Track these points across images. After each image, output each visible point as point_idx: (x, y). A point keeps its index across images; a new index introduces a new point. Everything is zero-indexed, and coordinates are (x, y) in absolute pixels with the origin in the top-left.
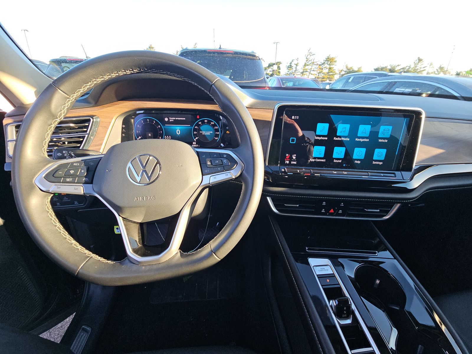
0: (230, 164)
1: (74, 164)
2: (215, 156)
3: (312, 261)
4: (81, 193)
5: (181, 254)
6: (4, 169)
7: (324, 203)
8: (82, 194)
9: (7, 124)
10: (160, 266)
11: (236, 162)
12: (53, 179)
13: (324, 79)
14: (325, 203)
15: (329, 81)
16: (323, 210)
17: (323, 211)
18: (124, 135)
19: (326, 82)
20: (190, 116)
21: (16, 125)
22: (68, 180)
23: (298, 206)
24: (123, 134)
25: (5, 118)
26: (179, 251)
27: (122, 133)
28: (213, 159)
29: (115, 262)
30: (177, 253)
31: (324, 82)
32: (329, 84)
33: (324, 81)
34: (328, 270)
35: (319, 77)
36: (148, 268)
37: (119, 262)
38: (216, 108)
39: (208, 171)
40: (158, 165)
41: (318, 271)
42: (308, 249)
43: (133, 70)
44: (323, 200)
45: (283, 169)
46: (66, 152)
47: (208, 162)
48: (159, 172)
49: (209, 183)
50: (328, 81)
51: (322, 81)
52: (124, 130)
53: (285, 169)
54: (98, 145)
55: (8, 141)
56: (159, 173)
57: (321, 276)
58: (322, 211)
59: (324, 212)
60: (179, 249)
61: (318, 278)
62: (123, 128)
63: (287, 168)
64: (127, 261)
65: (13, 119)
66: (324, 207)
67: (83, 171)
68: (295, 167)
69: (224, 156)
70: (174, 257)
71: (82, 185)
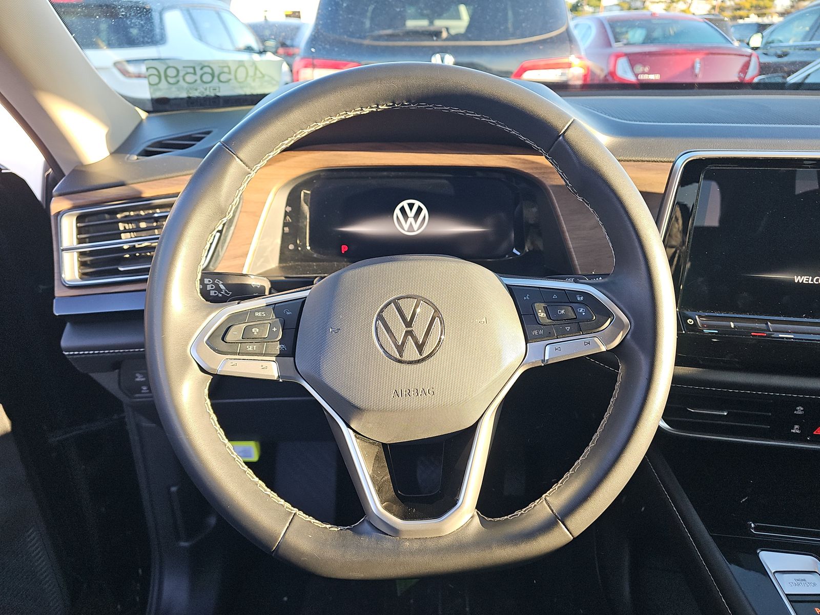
0: (594, 318)
1: (257, 314)
2: (555, 296)
3: (771, 560)
4: (274, 376)
5: (482, 521)
6: (52, 311)
7: (800, 410)
8: (275, 379)
9: (58, 213)
10: (443, 542)
11: (608, 314)
12: (222, 346)
13: (741, 13)
14: (802, 409)
15: (759, 16)
16: (796, 427)
17: (796, 430)
18: (287, 229)
19: (747, 21)
20: (446, 182)
21: (78, 215)
22: (250, 348)
23: (726, 414)
24: (286, 226)
25: (53, 198)
26: (476, 513)
27: (285, 224)
28: (550, 304)
29: (339, 529)
30: (472, 517)
31: (741, 21)
32: (761, 28)
33: (741, 18)
34: (815, 584)
35: (724, 5)
36: (416, 545)
37: (348, 529)
38: (513, 162)
39: (541, 332)
40: (437, 320)
41: (788, 586)
42: (756, 529)
43: (378, 105)
44: (799, 402)
45: (690, 320)
46: (209, 281)
47: (540, 311)
48: (441, 335)
49: (543, 361)
50: (753, 19)
51: (734, 18)
52: (288, 218)
53: (695, 320)
54: (239, 257)
55: (63, 250)
56: (440, 338)
57: (800, 598)
58: (794, 431)
59: (798, 432)
60: (476, 508)
61: (790, 601)
62: (286, 214)
63: (700, 316)
64: (366, 526)
65: (71, 199)
66: (798, 420)
67: (275, 329)
68: (723, 315)
69: (579, 299)
70: (468, 524)
71: (274, 359)
